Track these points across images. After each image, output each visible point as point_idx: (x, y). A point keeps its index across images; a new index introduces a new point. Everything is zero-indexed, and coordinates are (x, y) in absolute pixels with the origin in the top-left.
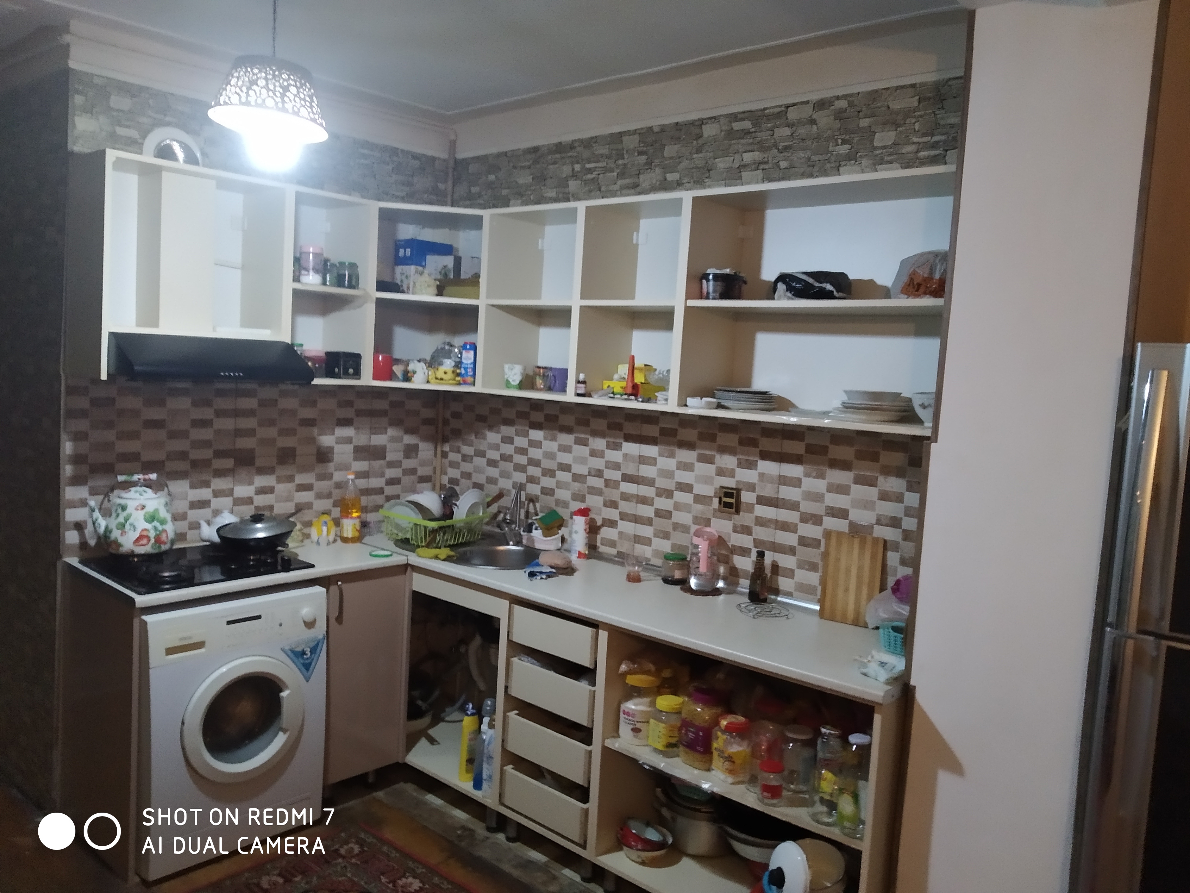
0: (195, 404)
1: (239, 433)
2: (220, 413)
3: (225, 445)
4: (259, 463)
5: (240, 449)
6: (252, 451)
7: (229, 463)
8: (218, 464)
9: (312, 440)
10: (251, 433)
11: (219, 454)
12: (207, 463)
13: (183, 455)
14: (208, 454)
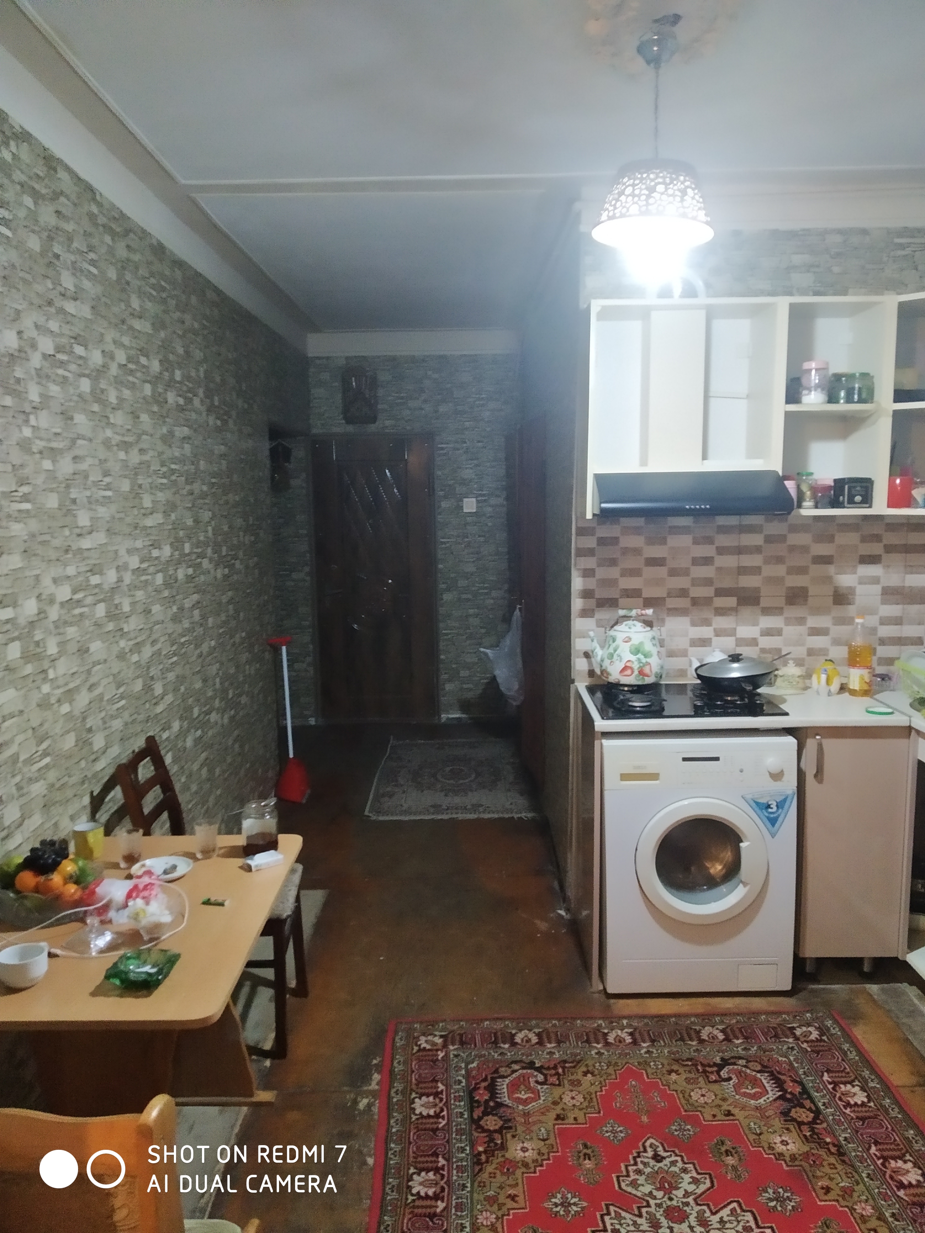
0: (696, 542)
1: (742, 571)
2: (721, 551)
3: (727, 583)
4: (764, 602)
5: (743, 588)
6: (757, 590)
7: (732, 601)
8: (719, 602)
9: (828, 579)
10: (756, 570)
11: (720, 593)
12: (707, 601)
13: (683, 593)
14: (708, 592)
